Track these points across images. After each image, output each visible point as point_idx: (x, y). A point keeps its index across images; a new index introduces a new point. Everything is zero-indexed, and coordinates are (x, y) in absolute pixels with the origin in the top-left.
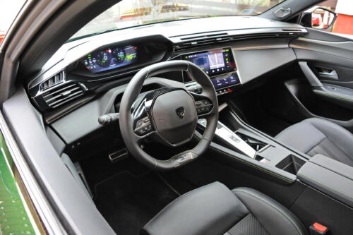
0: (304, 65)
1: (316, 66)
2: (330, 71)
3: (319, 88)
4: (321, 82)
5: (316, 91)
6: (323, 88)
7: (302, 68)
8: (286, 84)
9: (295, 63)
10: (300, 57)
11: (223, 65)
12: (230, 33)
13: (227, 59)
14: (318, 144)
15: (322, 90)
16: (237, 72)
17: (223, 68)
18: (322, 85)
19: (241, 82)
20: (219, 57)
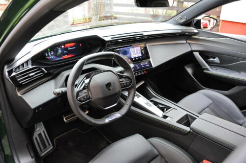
0: (197, 54)
1: (205, 54)
2: (214, 58)
3: (207, 69)
4: (209, 65)
5: (205, 71)
6: (210, 69)
7: (195, 56)
9: (191, 52)
10: (194, 49)
12: (145, 34)
13: (143, 51)
14: (207, 107)
16: (151, 59)
17: (141, 57)
18: (209, 67)
19: (153, 66)
20: (138, 50)
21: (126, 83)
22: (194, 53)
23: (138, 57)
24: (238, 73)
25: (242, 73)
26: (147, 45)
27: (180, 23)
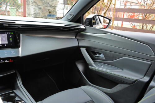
0: (83, 50)
2: (100, 54)
3: (91, 65)
4: (94, 61)
5: (90, 67)
6: (94, 65)
8: (77, 64)
11: (7, 42)
13: (11, 39)
15: (93, 66)
16: (20, 49)
17: (6, 44)
18: (94, 63)
19: (20, 55)
20: (4, 37)
22: (81, 49)
23: (2, 44)
24: (121, 70)
25: (125, 70)
26: (21, 35)
27: (69, 20)
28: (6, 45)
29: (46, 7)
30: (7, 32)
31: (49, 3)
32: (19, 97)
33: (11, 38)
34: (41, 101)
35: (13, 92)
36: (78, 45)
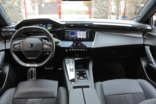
7: (146, 49)
8: (141, 59)
11: (85, 37)
15: (153, 64)
16: (94, 42)
17: (85, 38)
18: (154, 61)
19: (92, 47)
20: (84, 33)
21: (47, 48)
22: (146, 47)
23: (82, 38)
26: (96, 32)
27: (138, 21)
28: (82, 39)
29: (102, 8)
30: (86, 30)
31: (103, 6)
32: (86, 75)
33: (88, 34)
34: (102, 82)
35: (85, 71)
36: (143, 43)
